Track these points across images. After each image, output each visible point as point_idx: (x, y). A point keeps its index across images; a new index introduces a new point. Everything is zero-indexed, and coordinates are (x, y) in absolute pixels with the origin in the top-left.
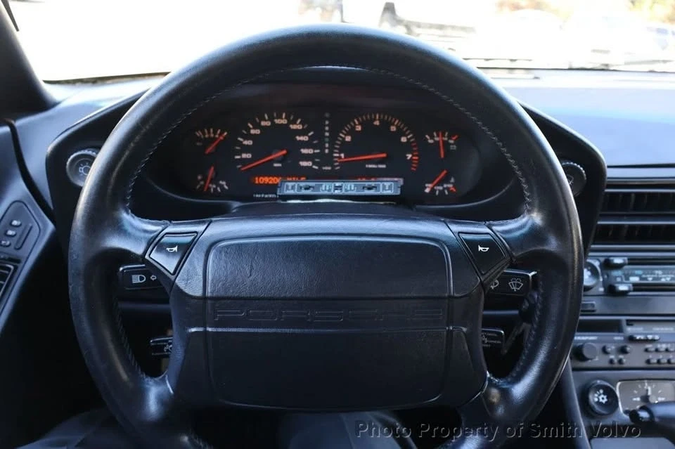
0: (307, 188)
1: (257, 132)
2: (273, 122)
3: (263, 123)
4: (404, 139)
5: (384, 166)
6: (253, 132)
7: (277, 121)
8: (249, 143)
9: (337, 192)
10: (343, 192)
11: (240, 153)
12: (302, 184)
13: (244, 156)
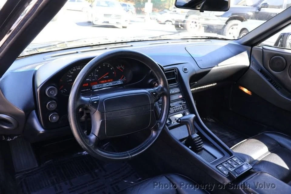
0: (100, 86)
1: (73, 73)
2: (76, 69)
3: (74, 70)
4: (111, 69)
5: (108, 77)
6: (71, 73)
7: (77, 69)
8: (70, 76)
9: (108, 86)
10: (109, 85)
11: (68, 80)
12: (98, 85)
13: (70, 80)
